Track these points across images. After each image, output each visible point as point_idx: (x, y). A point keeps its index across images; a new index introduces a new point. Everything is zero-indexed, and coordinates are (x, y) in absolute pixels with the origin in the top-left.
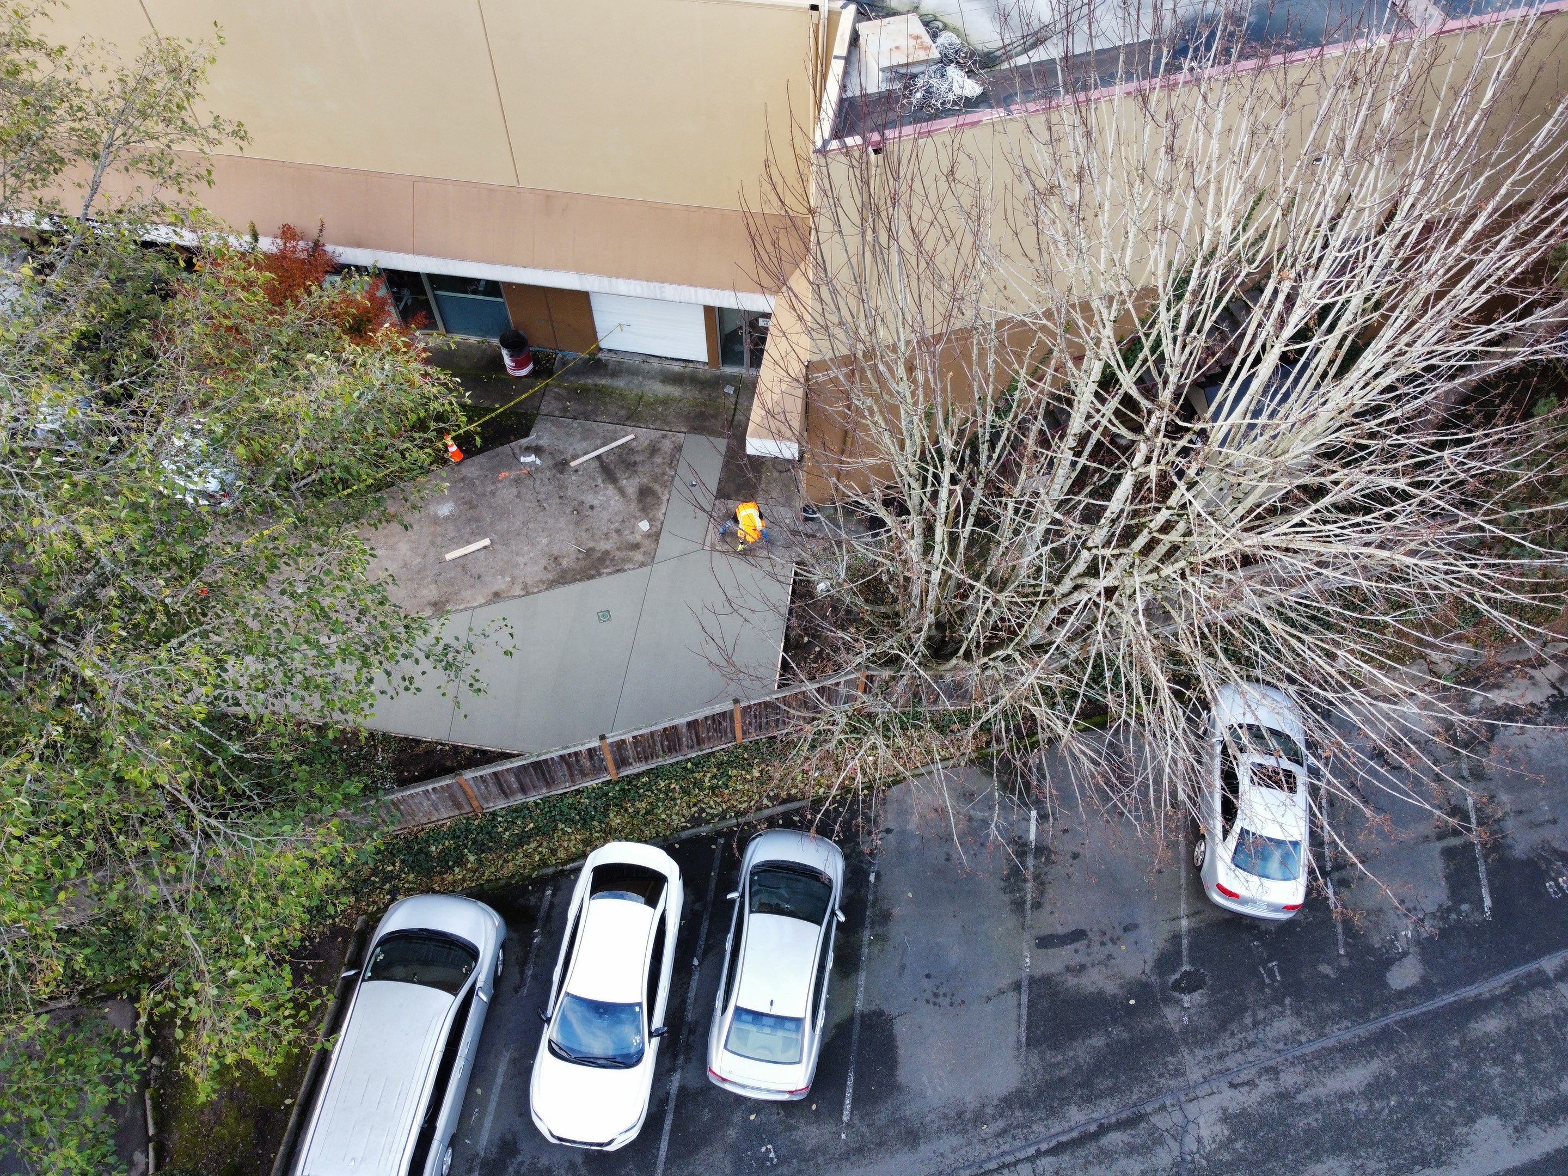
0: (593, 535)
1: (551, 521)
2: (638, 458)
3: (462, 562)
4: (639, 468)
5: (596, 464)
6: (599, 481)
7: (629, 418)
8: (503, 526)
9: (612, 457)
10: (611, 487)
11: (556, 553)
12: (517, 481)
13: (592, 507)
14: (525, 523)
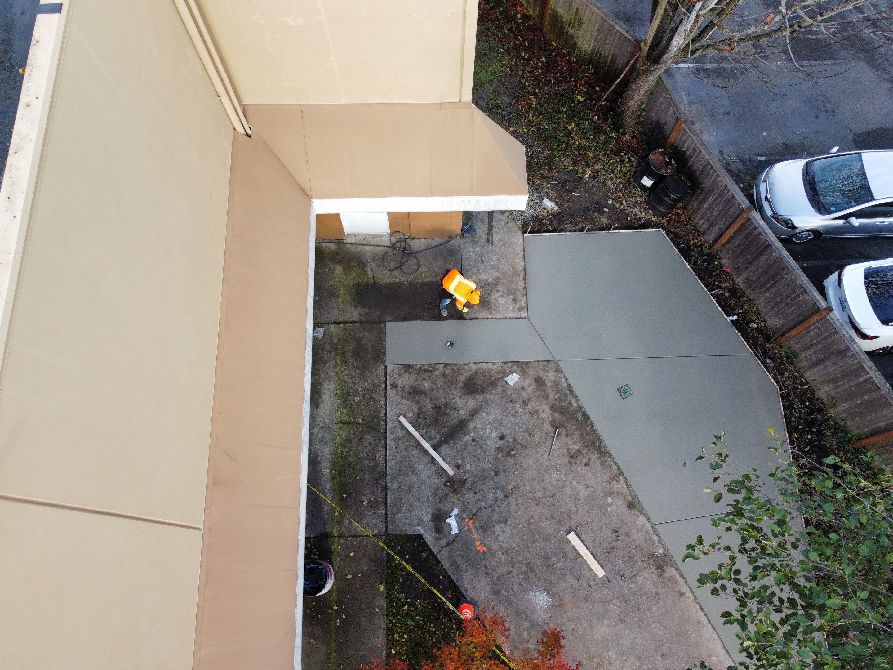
0: (535, 427)
1: (529, 475)
2: (428, 406)
3: (601, 556)
4: (442, 401)
5: (445, 449)
6: (467, 438)
7: (375, 429)
8: (547, 527)
9: (433, 433)
10: (471, 425)
11: (566, 459)
12: (485, 528)
13: (502, 437)
14: (538, 502)
